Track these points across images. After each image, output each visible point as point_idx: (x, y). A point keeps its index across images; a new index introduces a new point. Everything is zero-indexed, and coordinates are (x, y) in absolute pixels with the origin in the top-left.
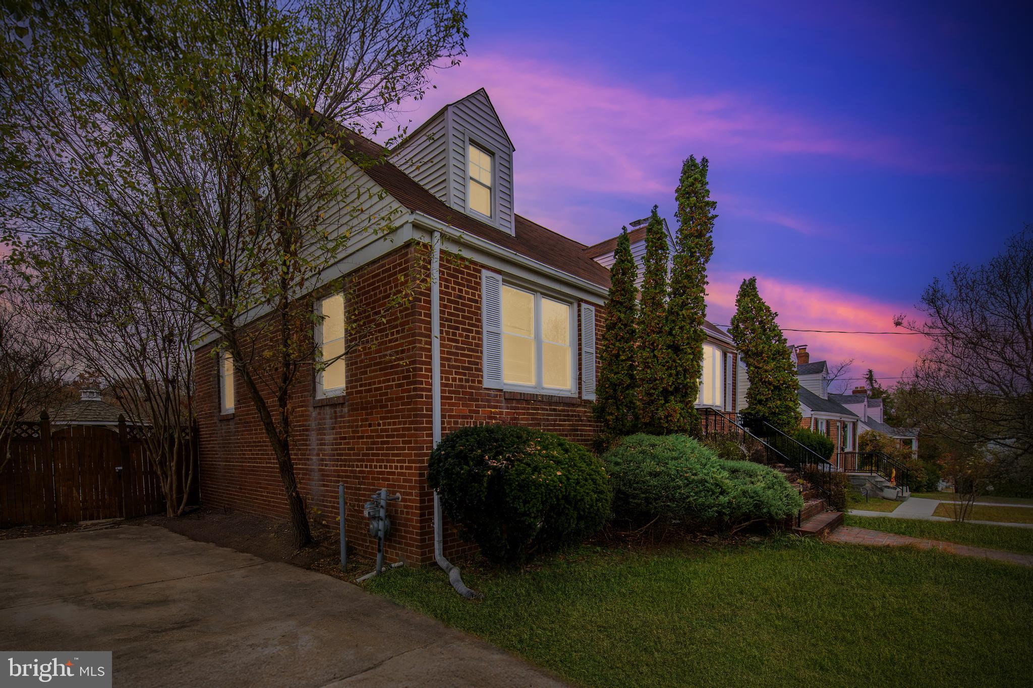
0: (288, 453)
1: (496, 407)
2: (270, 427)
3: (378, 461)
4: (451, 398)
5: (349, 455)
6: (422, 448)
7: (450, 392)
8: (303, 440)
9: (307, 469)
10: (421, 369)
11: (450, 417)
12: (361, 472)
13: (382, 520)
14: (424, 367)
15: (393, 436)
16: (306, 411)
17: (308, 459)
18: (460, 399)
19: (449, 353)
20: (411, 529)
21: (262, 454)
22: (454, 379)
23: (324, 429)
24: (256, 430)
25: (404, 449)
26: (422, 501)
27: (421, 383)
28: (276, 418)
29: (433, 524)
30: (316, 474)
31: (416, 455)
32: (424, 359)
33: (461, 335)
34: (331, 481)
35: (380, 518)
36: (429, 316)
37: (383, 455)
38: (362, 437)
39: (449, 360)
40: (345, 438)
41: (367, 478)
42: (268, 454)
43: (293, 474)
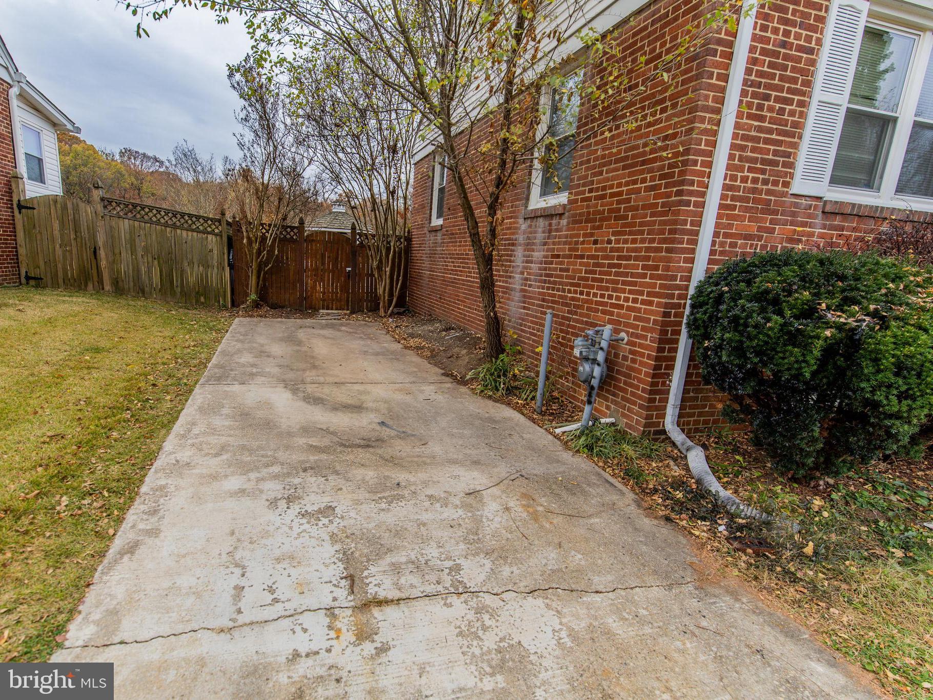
0: (491, 269)
1: (804, 224)
2: (475, 237)
3: (599, 288)
4: (733, 208)
5: (561, 277)
6: (674, 278)
7: (733, 198)
8: (507, 255)
9: (507, 288)
10: (695, 163)
11: (726, 235)
12: (573, 299)
13: (599, 365)
14: (700, 158)
15: (628, 258)
16: (514, 223)
17: (510, 277)
18: (747, 209)
19: (745, 138)
20: (636, 382)
21: (463, 267)
22: (744, 180)
23: (534, 244)
24: (460, 242)
25: (644, 276)
26: (660, 350)
27: (692, 183)
28: (483, 230)
29: (670, 381)
30: (518, 294)
31: (662, 287)
32: (703, 147)
33: (771, 109)
34: (533, 304)
35: (594, 361)
36: (725, 78)
37: (608, 281)
38: (582, 257)
39: (743, 148)
40: (558, 256)
41: (581, 307)
42: (469, 268)
43: (493, 292)
